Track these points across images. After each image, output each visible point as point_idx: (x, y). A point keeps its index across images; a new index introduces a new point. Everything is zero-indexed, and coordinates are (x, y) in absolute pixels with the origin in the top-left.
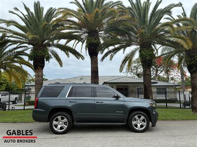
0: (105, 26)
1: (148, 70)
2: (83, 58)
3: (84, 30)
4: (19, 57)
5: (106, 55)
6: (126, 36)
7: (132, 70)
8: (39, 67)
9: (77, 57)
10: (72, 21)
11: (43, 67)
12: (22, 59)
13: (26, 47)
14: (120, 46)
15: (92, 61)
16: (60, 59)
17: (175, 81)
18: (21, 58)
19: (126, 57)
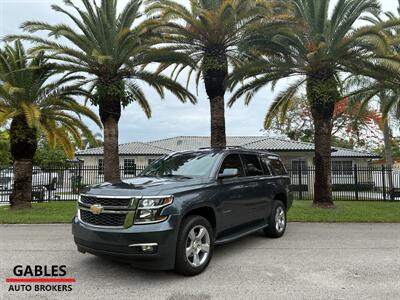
0: (239, 35)
1: (325, 125)
2: (194, 100)
3: (197, 43)
4: (68, 98)
5: (239, 94)
6: (279, 55)
7: (278, 125)
8: (110, 118)
9: (180, 97)
10: (176, 26)
11: (117, 117)
12: (74, 101)
13: (82, 77)
14: (267, 76)
15: (212, 106)
16: (146, 103)
17: (367, 147)
18: (71, 99)
19: (279, 99)
